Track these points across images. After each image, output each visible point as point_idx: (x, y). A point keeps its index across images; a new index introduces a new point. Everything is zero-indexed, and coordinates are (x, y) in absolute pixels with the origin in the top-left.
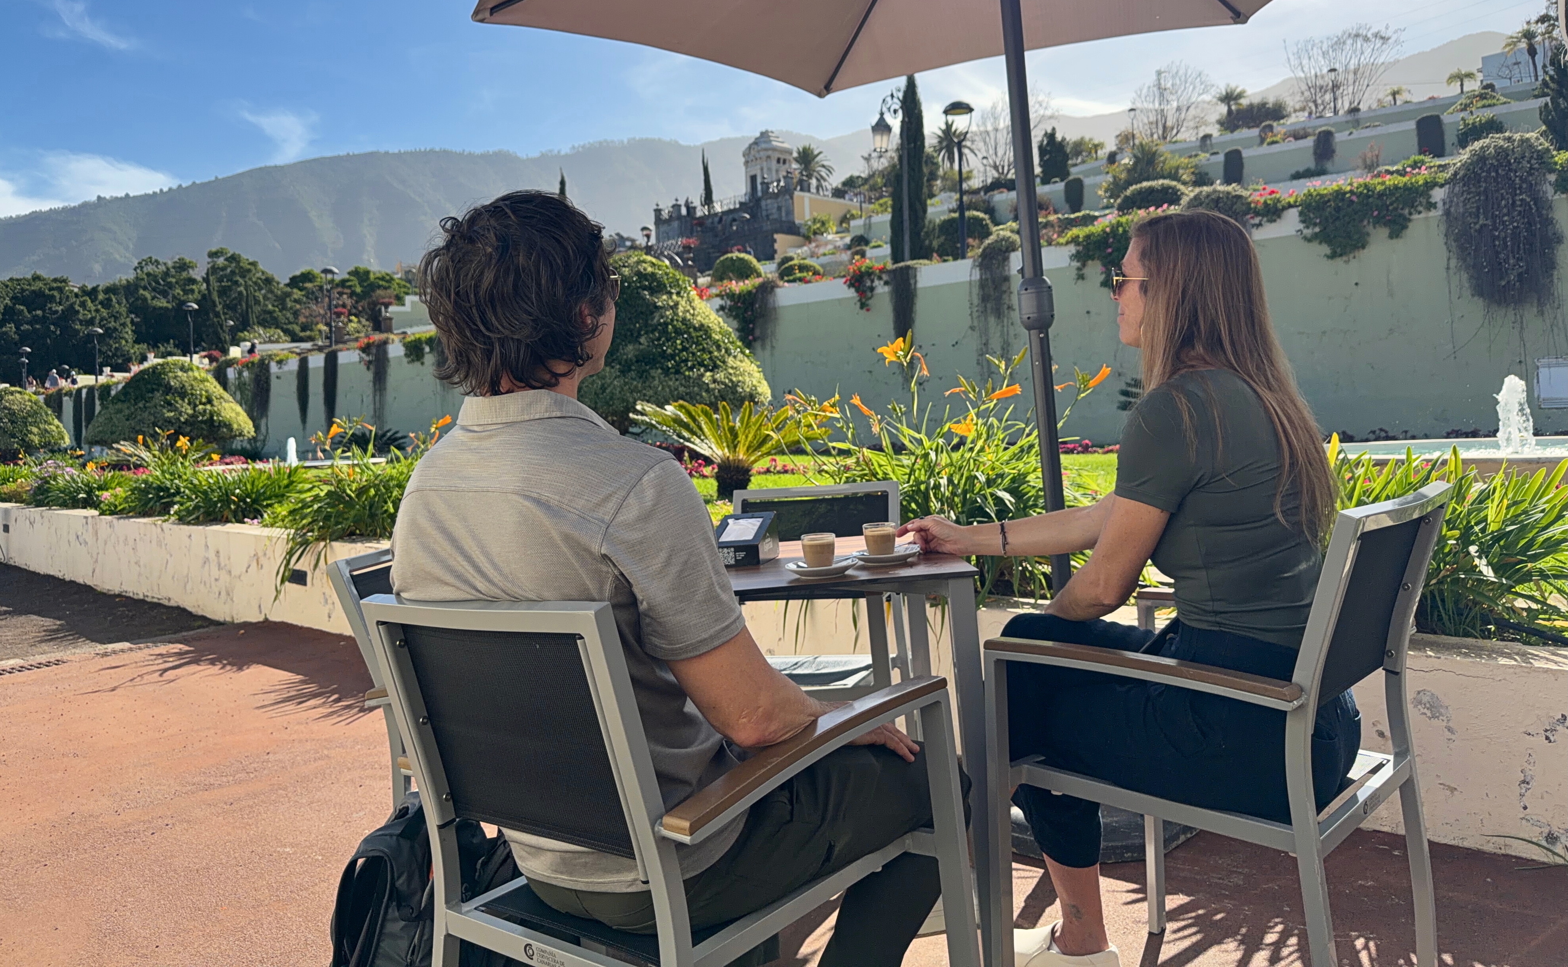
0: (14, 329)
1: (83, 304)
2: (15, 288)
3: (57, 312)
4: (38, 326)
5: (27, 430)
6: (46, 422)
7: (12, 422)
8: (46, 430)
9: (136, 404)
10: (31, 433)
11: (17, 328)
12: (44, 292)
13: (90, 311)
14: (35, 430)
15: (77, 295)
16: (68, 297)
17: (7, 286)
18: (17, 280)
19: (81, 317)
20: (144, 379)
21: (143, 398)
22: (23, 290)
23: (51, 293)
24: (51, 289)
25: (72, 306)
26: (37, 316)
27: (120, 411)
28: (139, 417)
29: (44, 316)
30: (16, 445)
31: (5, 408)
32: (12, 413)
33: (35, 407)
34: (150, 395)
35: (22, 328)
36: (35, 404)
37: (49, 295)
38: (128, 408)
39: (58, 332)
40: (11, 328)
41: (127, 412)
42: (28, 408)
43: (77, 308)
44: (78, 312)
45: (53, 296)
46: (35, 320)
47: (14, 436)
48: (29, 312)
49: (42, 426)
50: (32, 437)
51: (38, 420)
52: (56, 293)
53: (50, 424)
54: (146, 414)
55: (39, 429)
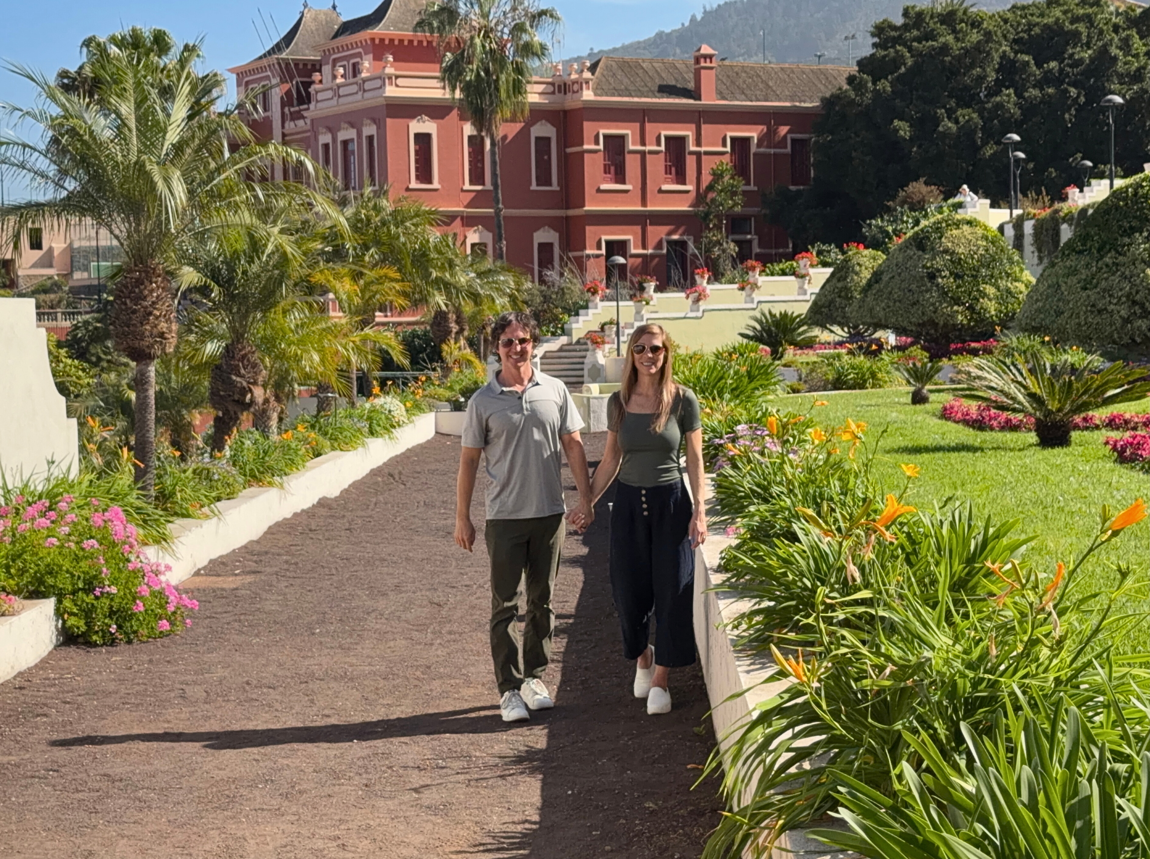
0: (1014, 98)
1: (1126, 45)
2: (1019, 24)
3: (1081, 61)
4: (1050, 91)
5: (978, 290)
6: (1008, 275)
7: (957, 276)
8: (1008, 291)
9: (1102, 257)
10: (984, 295)
11: (1019, 95)
12: (1062, 28)
13: (1136, 56)
14: (991, 290)
15: (1116, 28)
16: (1101, 32)
17: (1006, 21)
18: (1023, 8)
19: (1120, 67)
20: (1117, 208)
21: (1114, 247)
22: (1031, 26)
23: (1074, 27)
24: (1076, 20)
25: (1104, 51)
26: (1050, 71)
27: (1073, 272)
28: (1103, 284)
29: (1061, 70)
30: (960, 317)
31: (946, 251)
32: (957, 261)
33: (992, 250)
34: (1127, 240)
35: (1026, 95)
36: (993, 243)
37: (1069, 32)
38: (1087, 266)
39: (1082, 99)
40: (1008, 95)
41: (1084, 274)
42: (981, 251)
43: (1114, 51)
44: (1115, 59)
45: (1077, 34)
46: (1047, 79)
47: (957, 301)
48: (1039, 65)
49: (1002, 283)
50: (984, 302)
51: (996, 272)
52: (1081, 27)
53: (1016, 280)
54: (1116, 279)
55: (998, 288)
